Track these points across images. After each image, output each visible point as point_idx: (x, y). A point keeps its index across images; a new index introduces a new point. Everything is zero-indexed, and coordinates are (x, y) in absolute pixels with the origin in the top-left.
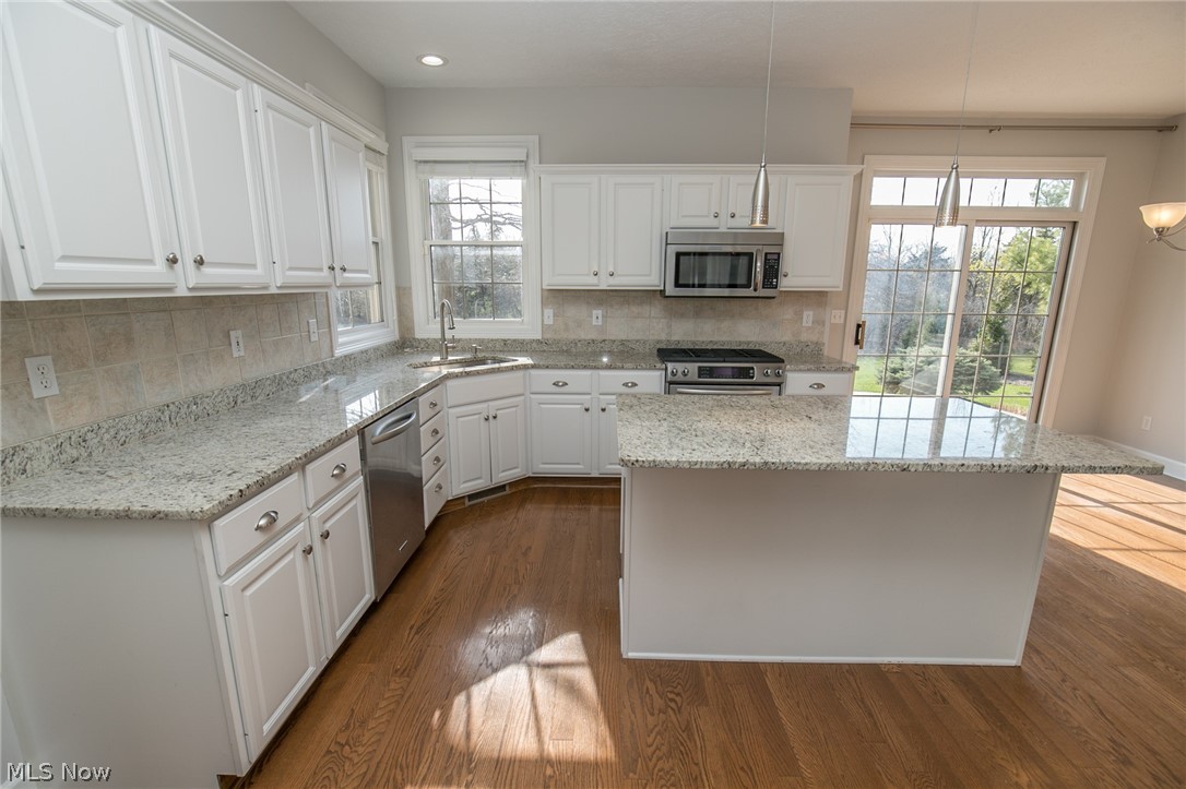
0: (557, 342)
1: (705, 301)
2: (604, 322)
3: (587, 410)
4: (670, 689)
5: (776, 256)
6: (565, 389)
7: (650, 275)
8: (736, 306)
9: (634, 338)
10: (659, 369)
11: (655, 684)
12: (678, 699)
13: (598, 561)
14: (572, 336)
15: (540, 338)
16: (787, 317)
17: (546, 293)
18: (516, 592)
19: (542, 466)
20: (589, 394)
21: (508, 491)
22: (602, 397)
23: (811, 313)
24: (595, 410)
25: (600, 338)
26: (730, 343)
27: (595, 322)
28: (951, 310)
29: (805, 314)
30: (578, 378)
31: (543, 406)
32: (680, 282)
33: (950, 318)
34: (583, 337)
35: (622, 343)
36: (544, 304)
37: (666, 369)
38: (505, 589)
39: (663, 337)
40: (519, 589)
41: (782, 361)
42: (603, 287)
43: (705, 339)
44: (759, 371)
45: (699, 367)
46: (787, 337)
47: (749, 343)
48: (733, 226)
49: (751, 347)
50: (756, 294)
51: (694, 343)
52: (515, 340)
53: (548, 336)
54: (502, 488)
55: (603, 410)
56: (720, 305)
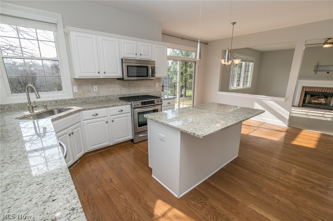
0: (81, 99)
1: (131, 81)
2: (99, 90)
3: (107, 122)
4: (198, 200)
5: (153, 68)
6: (98, 116)
7: (118, 73)
8: (139, 82)
9: (110, 95)
10: (129, 104)
11: (193, 201)
12: (202, 201)
13: (139, 173)
14: (86, 96)
15: (73, 98)
16: (152, 85)
17: (73, 80)
18: (124, 197)
19: (91, 147)
20: (107, 116)
21: (79, 161)
22: (111, 117)
23: (158, 84)
24: (110, 122)
25: (98, 96)
26: (139, 93)
27: (95, 91)
28: (178, 81)
29: (156, 84)
30: (102, 112)
31: (89, 124)
32: (129, 75)
33: (178, 83)
34: (91, 96)
35: (106, 97)
36: (73, 85)
37: (131, 104)
38: (119, 199)
39: (119, 93)
40: (124, 196)
41: (160, 97)
42: (102, 77)
43: (132, 93)
44: (156, 101)
45: (141, 102)
46: (153, 91)
47: (144, 93)
48: (141, 58)
49: (145, 94)
50: (149, 79)
51: (129, 95)
52: (61, 100)
53: (76, 97)
54: (77, 161)
55: (113, 121)
56: (135, 82)
